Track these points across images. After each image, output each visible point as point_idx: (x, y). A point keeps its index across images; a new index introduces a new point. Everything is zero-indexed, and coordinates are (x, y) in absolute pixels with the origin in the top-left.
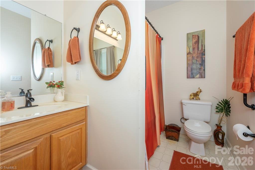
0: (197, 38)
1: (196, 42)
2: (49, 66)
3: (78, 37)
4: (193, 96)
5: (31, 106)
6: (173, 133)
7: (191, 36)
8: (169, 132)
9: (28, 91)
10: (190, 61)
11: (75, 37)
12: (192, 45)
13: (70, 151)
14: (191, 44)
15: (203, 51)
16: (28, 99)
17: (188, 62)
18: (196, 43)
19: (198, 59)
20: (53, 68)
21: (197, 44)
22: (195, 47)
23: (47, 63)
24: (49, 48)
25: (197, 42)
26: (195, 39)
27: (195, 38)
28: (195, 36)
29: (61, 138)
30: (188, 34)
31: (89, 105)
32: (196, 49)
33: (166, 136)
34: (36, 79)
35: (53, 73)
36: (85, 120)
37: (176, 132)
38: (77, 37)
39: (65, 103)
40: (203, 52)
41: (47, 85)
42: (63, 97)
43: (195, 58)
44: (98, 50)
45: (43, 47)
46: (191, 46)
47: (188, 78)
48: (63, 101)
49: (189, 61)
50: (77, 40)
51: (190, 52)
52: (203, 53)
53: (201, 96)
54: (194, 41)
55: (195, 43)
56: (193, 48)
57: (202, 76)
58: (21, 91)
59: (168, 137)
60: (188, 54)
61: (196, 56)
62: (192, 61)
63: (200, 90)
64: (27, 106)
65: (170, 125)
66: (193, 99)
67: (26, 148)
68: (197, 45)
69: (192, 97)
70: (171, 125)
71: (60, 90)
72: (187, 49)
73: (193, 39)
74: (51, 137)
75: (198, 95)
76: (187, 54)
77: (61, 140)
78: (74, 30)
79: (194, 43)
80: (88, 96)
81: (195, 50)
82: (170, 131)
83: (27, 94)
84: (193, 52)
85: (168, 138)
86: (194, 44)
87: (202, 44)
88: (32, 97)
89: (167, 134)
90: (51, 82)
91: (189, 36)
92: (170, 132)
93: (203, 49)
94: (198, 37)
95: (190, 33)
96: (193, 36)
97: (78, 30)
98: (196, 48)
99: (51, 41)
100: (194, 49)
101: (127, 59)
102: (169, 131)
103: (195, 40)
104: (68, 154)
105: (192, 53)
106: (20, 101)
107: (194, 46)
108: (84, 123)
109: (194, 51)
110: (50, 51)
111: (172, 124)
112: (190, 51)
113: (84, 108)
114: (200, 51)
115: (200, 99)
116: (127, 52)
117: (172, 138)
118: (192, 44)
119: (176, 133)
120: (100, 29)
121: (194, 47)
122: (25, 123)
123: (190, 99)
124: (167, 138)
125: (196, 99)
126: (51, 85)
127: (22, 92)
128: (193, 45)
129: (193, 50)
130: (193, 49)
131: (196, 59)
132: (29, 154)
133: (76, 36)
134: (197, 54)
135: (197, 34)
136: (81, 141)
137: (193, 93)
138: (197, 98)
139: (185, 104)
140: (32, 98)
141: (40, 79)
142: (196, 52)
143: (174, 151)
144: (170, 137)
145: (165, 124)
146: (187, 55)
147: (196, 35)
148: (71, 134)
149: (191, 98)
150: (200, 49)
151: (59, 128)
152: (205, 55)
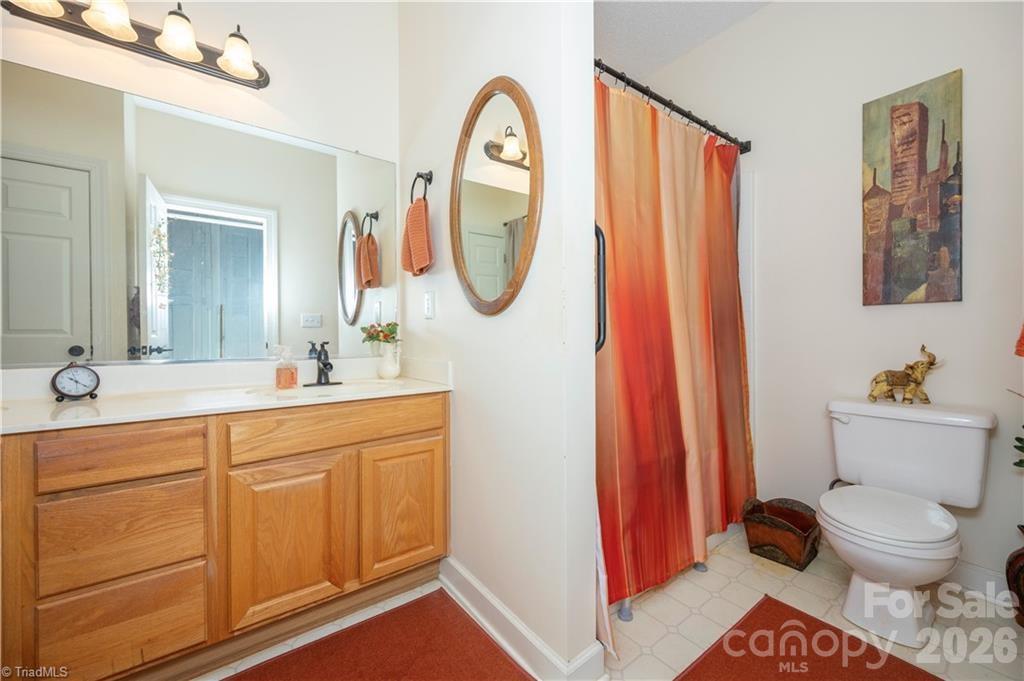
0: (916, 117)
1: (912, 134)
2: (369, 284)
3: (427, 197)
4: (885, 383)
5: (327, 383)
6: (779, 532)
7: (885, 112)
8: (761, 527)
9: (322, 346)
10: (877, 227)
11: (419, 200)
12: (888, 154)
13: (403, 503)
14: (883, 151)
15: (951, 173)
16: (321, 366)
17: (870, 233)
18: (913, 141)
19: (919, 216)
20: (380, 288)
21: (915, 144)
22: (905, 160)
23: (366, 275)
24: (370, 234)
25: (920, 135)
26: (904, 123)
27: (905, 119)
28: (906, 111)
29: (381, 464)
30: (866, 107)
31: (451, 389)
32: (911, 169)
33: (750, 541)
34: (347, 322)
35: (380, 303)
36: (442, 431)
37: (789, 530)
38: (424, 198)
39: (400, 382)
40: (949, 178)
41: (364, 335)
42: (398, 366)
43: (907, 213)
44: (516, 220)
45: (359, 232)
46: (883, 160)
47: (870, 304)
48: (397, 377)
49: (872, 228)
50: (424, 208)
51: (878, 187)
52: (951, 182)
53: (932, 384)
54: (900, 132)
55: (906, 141)
56: (896, 165)
57: (947, 291)
58: (310, 346)
59: (756, 547)
60: (872, 193)
61: (911, 201)
62: (889, 227)
63: (925, 359)
64: (319, 383)
65: (774, 503)
66: (893, 397)
67: (311, 466)
68: (913, 151)
69: (884, 387)
70: (781, 505)
71: (388, 348)
72: (863, 173)
73: (895, 126)
74: (359, 456)
75: (918, 384)
76: (866, 197)
77: (382, 469)
78: (420, 180)
79: (897, 142)
80: (450, 363)
81: (904, 172)
82: (765, 523)
83: (320, 353)
84: (893, 184)
85: (756, 550)
86: (900, 149)
87: (944, 142)
88: (330, 361)
89: (751, 531)
90: (373, 326)
91: (873, 112)
92: (767, 528)
93: (952, 161)
94: (924, 112)
95: (877, 100)
96: (894, 110)
97: (428, 178)
98: (909, 165)
99: (375, 216)
100: (900, 171)
101: (533, 250)
102: (760, 522)
103: (905, 127)
104: (399, 509)
105: (890, 190)
106: (308, 369)
107: (899, 155)
108: (441, 437)
109: (900, 180)
110: (373, 242)
111: (786, 501)
112: (877, 183)
113: (440, 396)
114: (934, 177)
115: (926, 401)
116: (533, 229)
117: (774, 554)
118: (888, 150)
119: (793, 537)
120: (503, 156)
121: (900, 161)
122: (309, 412)
123: (874, 398)
124: (752, 550)
125: (904, 399)
126: (372, 335)
127: (313, 350)
128: (894, 153)
129: (894, 176)
130: (894, 172)
131: (912, 215)
132: (316, 481)
133: (422, 196)
134: (919, 190)
135: (917, 100)
136: (433, 487)
137: (889, 371)
138: (908, 396)
139: (844, 419)
140: (329, 364)
141: (354, 322)
142: (910, 183)
143: (763, 596)
144: (766, 548)
145: (758, 498)
146: (864, 200)
147: (909, 106)
148: (405, 459)
149: (875, 394)
150: (933, 164)
151: (375, 436)
152: (960, 193)
